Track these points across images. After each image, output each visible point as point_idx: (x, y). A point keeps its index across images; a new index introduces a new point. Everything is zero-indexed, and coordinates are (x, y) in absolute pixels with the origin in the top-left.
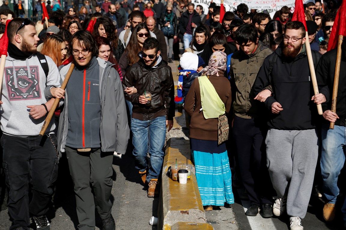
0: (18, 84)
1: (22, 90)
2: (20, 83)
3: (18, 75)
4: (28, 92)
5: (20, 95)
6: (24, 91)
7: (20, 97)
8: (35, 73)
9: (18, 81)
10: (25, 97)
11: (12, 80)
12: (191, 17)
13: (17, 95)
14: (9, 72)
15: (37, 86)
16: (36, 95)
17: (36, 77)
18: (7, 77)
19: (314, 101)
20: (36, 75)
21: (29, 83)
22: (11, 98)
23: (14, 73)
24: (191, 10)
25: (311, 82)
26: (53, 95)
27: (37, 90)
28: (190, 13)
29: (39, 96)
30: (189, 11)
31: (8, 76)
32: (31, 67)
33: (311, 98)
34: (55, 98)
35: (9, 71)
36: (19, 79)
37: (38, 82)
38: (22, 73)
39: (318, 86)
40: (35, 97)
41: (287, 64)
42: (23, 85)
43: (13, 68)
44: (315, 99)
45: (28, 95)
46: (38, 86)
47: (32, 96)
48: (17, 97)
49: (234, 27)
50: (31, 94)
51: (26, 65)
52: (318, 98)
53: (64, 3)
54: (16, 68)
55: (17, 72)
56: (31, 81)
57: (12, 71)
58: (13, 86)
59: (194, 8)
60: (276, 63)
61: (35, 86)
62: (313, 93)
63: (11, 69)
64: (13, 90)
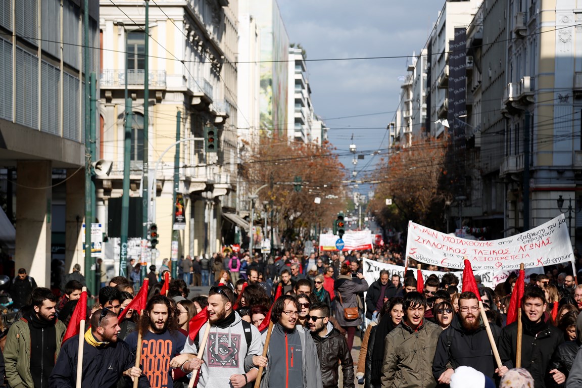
0: (219, 350)
1: (221, 356)
2: (220, 349)
3: (220, 341)
4: (227, 359)
5: (219, 362)
6: (223, 358)
7: (219, 364)
8: (237, 342)
9: (219, 348)
10: (224, 364)
11: (214, 345)
12: (383, 289)
13: (216, 362)
14: (212, 338)
15: (236, 355)
16: (235, 364)
17: (237, 346)
18: (209, 343)
19: (498, 373)
20: (237, 344)
21: (229, 351)
22: (211, 364)
23: (217, 339)
24: (385, 280)
25: (493, 356)
26: (256, 364)
27: (236, 359)
28: (383, 283)
29: (237, 365)
30: (382, 280)
31: (211, 341)
32: (232, 335)
33: (495, 371)
34: (258, 367)
35: (212, 336)
36: (221, 345)
37: (238, 351)
38: (224, 340)
39: (501, 360)
40: (232, 366)
41: (466, 337)
42: (223, 352)
43: (216, 334)
44: (499, 373)
45: (226, 363)
46: (238, 355)
47: (230, 364)
48: (216, 363)
49: (437, 298)
50: (230, 363)
51: (228, 332)
52: (502, 371)
53: (178, 268)
54: (219, 334)
55: (220, 339)
56: (231, 349)
57: (215, 337)
58: (214, 352)
59: (389, 277)
60: (454, 337)
61: (234, 355)
62: (496, 366)
63: (214, 334)
64: (213, 356)
